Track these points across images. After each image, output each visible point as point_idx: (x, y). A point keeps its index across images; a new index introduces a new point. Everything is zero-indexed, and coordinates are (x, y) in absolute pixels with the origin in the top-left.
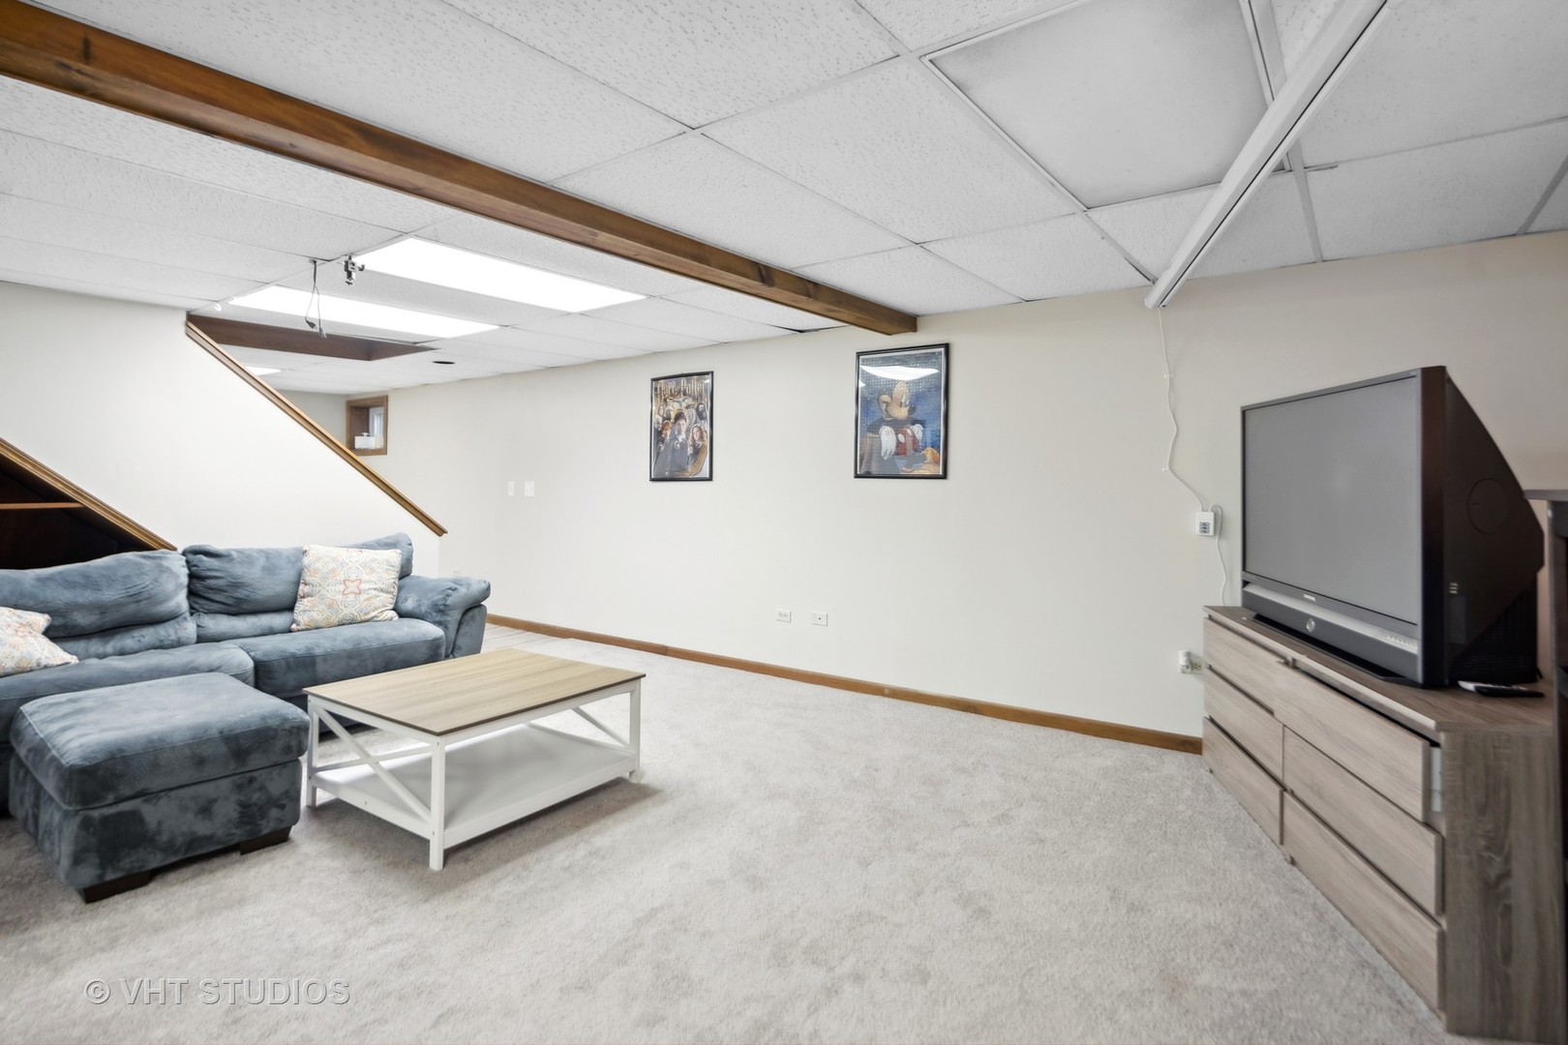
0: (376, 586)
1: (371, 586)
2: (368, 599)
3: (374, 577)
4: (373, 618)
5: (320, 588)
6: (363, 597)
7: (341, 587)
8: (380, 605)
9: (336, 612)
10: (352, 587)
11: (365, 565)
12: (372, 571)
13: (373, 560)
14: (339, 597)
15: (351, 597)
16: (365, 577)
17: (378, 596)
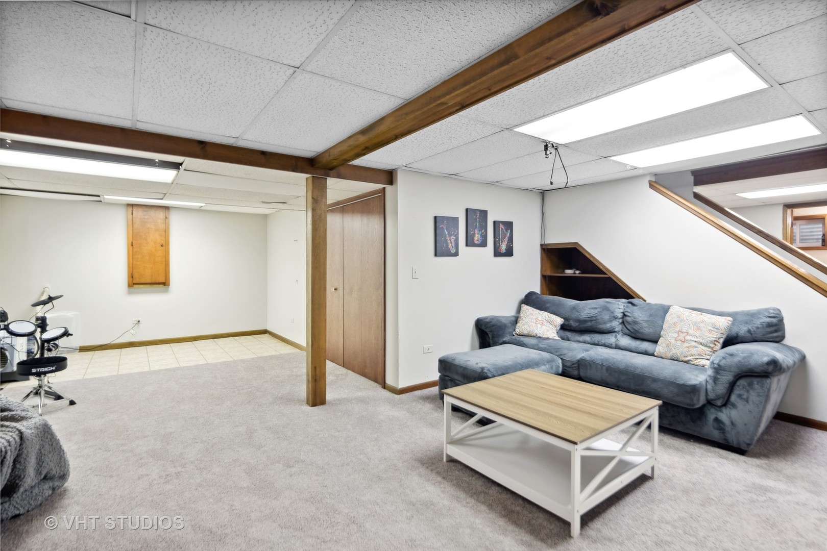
0: (696, 340)
1: (693, 339)
2: (688, 347)
3: (698, 333)
4: (689, 360)
5: (666, 333)
6: (686, 344)
7: (676, 335)
8: (696, 353)
9: (670, 350)
10: (682, 336)
11: (695, 324)
12: (699, 328)
13: (703, 322)
14: (673, 341)
15: (679, 343)
16: (691, 332)
17: (696, 347)
